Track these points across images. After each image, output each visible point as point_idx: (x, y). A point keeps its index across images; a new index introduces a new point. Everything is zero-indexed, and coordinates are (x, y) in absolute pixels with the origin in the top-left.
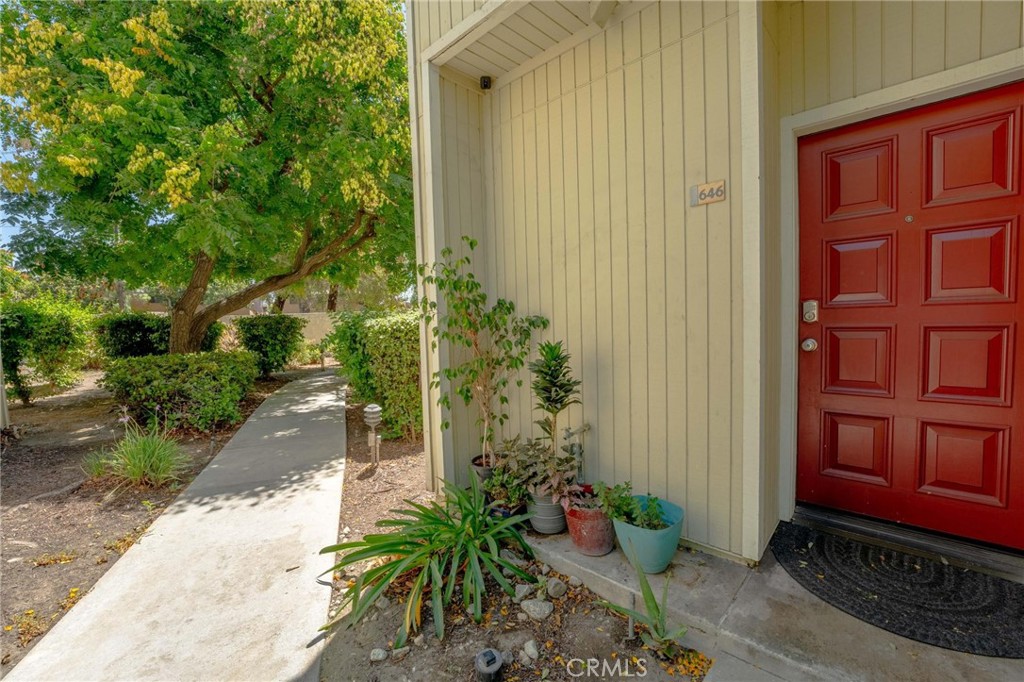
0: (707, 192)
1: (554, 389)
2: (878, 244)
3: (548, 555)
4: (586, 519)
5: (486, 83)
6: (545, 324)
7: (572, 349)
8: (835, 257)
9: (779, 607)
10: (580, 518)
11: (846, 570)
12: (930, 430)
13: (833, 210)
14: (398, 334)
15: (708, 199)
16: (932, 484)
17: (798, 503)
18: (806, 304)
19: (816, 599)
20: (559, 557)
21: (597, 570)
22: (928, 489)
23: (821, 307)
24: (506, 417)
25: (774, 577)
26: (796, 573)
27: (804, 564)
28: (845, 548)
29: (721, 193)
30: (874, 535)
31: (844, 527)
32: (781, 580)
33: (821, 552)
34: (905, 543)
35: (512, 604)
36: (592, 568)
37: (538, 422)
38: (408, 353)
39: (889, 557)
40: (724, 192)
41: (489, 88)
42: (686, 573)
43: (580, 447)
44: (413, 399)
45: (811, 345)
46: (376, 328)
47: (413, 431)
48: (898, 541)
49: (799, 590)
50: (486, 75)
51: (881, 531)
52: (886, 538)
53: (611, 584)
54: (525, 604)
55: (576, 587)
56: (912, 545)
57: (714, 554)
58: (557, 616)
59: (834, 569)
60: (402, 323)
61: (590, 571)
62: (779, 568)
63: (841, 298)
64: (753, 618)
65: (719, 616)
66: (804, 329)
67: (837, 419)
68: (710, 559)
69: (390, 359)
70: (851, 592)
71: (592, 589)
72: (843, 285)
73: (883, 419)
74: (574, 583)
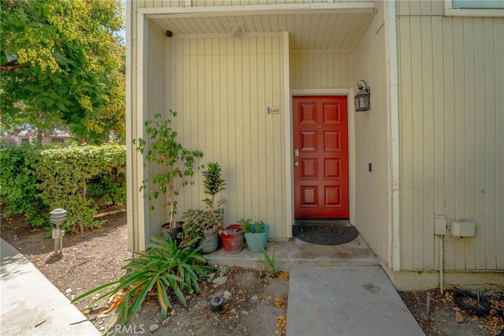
0: (273, 110)
1: (216, 183)
2: (313, 133)
3: (216, 260)
4: (234, 237)
5: (169, 34)
6: (201, 155)
7: (223, 166)
8: (302, 136)
9: (301, 248)
10: (232, 238)
11: (313, 234)
12: (326, 188)
13: (302, 121)
14: (71, 161)
15: (273, 112)
16: (328, 204)
17: (295, 219)
18: (295, 150)
19: (309, 244)
20: (222, 258)
21: (241, 257)
22: (327, 206)
23: (299, 151)
24: (176, 202)
25: (297, 241)
26: (302, 239)
27: (302, 235)
28: (310, 228)
29: (277, 111)
30: (315, 223)
31: (308, 223)
32: (298, 242)
33: (305, 232)
34: (323, 223)
35: (208, 284)
36: (238, 257)
37: (204, 201)
38: (79, 173)
39: (321, 228)
40: (278, 111)
41: (171, 37)
42: (272, 248)
43: (223, 209)
44: (80, 204)
45: (297, 164)
46: (51, 156)
47: (82, 226)
48: (321, 223)
49: (304, 243)
50: (170, 30)
51: (317, 222)
52: (318, 223)
53: (248, 260)
54: (214, 281)
55: (232, 268)
56: (325, 223)
57: (277, 240)
58: (231, 280)
59: (310, 235)
60: (75, 153)
61: (238, 259)
62: (297, 239)
63: (304, 149)
64: (297, 253)
65: (288, 256)
66: (295, 158)
67: (304, 188)
68: (277, 243)
69: (62, 178)
70: (316, 239)
71: (240, 266)
72: (305, 145)
73: (316, 186)
74: (231, 266)
